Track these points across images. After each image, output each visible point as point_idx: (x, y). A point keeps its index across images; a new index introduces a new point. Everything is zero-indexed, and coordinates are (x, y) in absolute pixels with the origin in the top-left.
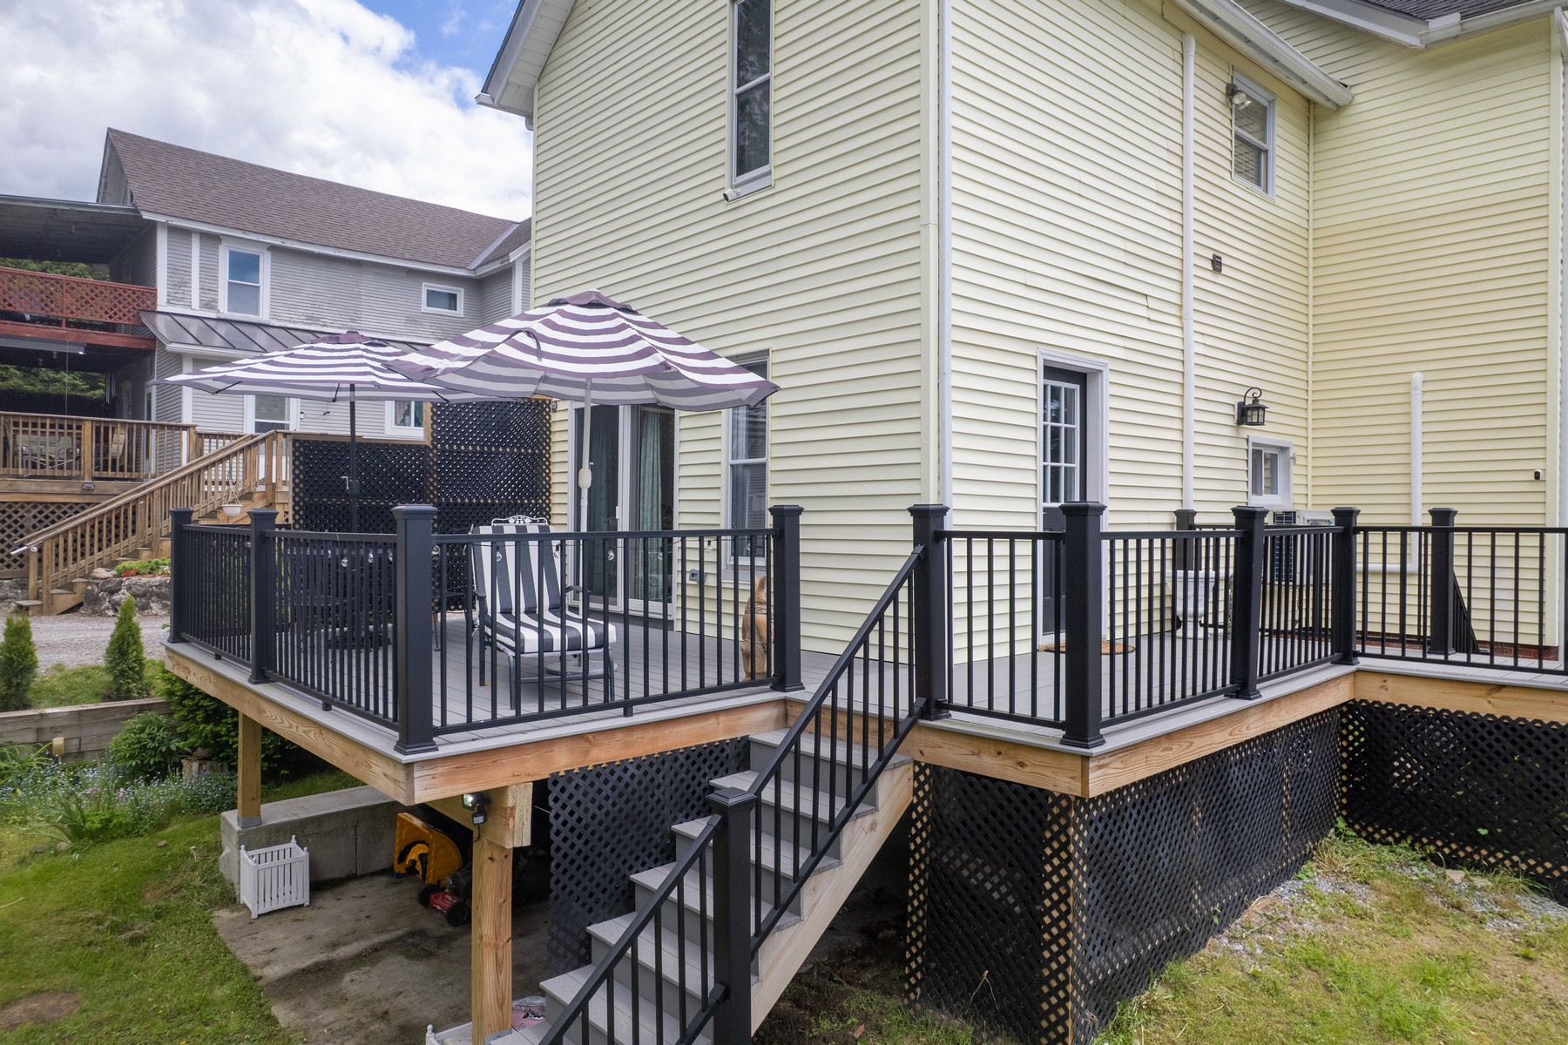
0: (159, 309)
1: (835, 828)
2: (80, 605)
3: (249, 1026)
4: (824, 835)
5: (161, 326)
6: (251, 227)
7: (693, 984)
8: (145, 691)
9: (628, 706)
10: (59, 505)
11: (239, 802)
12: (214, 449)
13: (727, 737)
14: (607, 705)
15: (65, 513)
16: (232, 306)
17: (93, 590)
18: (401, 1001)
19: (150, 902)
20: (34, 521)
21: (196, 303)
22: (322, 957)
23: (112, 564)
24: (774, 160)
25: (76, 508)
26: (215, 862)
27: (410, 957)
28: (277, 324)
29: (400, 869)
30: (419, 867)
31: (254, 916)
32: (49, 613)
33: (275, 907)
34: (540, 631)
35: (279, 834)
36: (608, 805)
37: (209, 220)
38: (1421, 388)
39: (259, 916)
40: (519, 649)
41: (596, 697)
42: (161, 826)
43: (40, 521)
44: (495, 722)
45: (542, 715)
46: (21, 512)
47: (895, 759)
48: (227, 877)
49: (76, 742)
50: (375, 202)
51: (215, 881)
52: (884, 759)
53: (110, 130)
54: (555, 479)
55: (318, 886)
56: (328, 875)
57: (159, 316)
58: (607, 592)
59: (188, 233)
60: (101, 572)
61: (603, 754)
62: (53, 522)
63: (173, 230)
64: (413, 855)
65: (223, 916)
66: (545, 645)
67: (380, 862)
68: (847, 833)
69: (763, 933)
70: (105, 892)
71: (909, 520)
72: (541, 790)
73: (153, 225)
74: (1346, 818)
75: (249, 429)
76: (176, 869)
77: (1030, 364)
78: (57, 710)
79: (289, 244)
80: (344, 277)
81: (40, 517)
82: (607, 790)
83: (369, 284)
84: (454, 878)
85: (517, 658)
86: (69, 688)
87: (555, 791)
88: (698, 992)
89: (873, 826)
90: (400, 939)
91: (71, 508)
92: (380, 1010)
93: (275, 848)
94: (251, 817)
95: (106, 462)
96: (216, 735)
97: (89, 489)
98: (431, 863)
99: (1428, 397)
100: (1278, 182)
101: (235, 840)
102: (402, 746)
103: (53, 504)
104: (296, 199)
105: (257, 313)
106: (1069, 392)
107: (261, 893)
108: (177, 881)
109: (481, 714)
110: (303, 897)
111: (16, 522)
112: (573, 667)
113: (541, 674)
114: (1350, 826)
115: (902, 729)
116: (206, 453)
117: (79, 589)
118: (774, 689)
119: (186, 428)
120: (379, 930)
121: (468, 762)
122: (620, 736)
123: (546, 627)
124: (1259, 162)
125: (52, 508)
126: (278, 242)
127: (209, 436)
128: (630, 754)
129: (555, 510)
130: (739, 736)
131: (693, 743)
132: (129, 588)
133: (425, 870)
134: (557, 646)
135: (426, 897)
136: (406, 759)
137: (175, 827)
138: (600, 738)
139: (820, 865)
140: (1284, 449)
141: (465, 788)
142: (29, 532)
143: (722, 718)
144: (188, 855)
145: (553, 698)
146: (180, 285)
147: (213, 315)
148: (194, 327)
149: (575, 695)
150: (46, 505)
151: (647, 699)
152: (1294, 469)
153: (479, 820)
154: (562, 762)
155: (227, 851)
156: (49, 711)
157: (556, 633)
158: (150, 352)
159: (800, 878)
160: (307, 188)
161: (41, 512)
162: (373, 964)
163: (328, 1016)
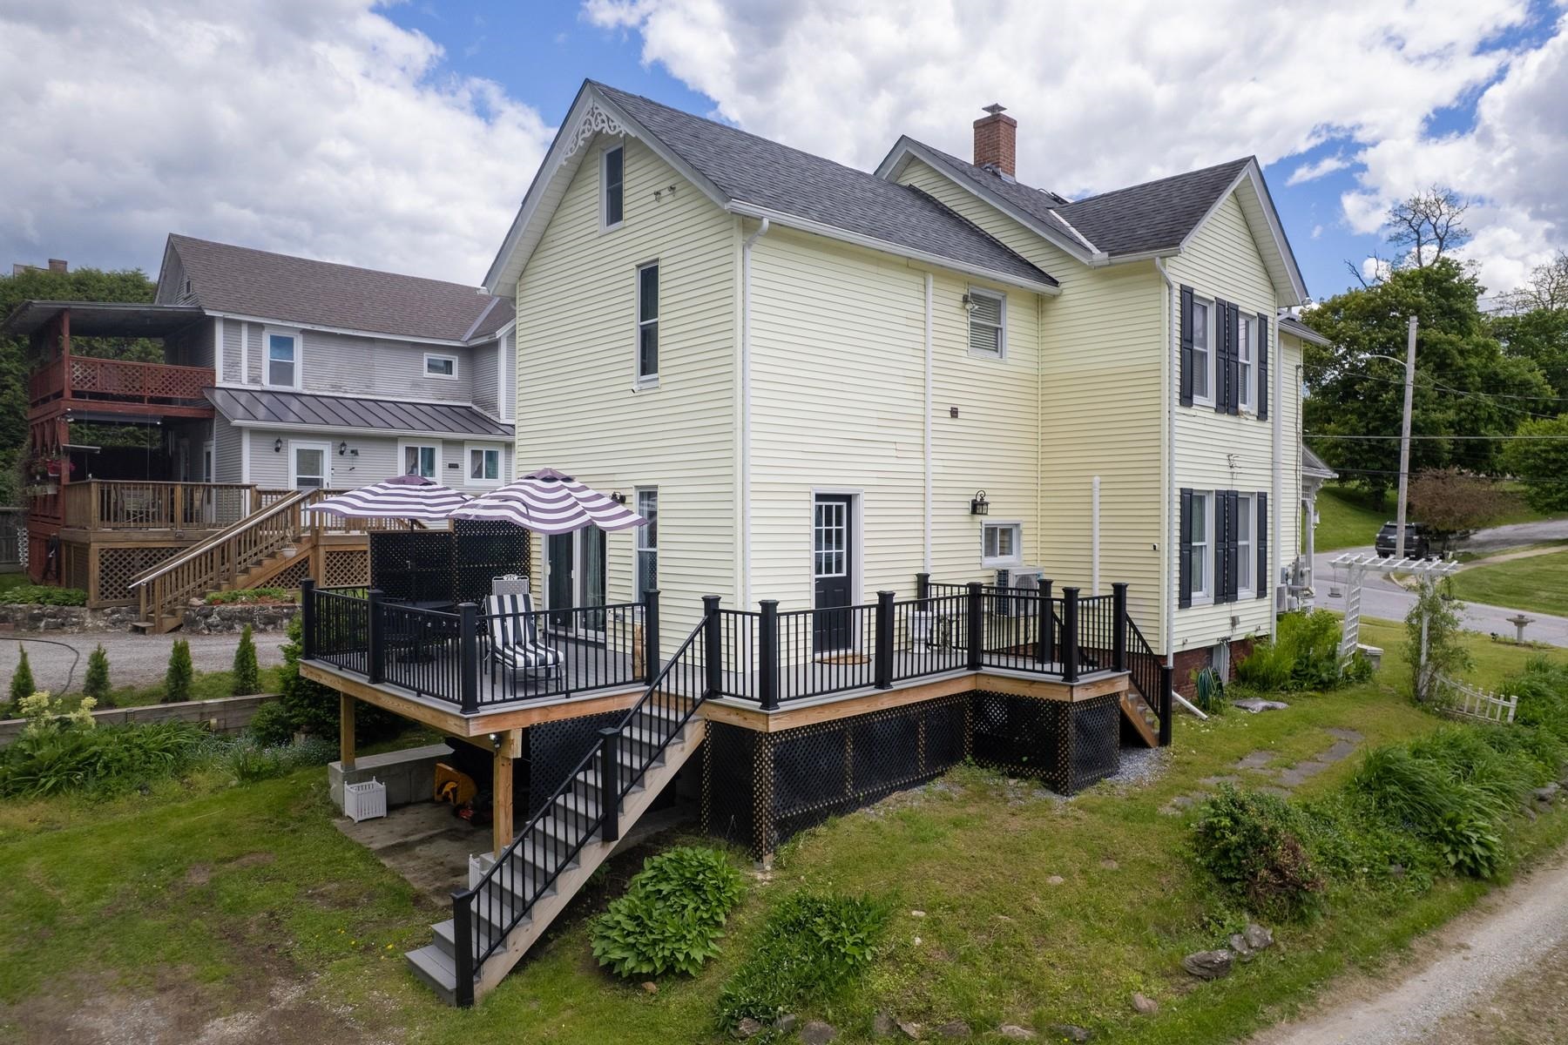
0: (217, 385)
1: (661, 749)
2: (181, 626)
3: (369, 867)
4: (654, 752)
5: (219, 399)
6: (287, 316)
7: (592, 814)
8: (258, 689)
9: (568, 694)
10: (159, 550)
11: (342, 754)
12: (269, 503)
13: (619, 709)
14: (557, 693)
15: (163, 555)
16: (272, 381)
17: (190, 615)
18: (449, 858)
19: (294, 812)
20: (142, 562)
21: (245, 379)
22: (401, 840)
23: (202, 596)
24: (661, 372)
25: (171, 551)
26: (327, 792)
27: (450, 840)
28: (308, 393)
29: (438, 798)
30: (451, 796)
31: (356, 821)
32: (159, 632)
33: (368, 817)
34: (525, 656)
35: (366, 775)
36: (558, 740)
37: (255, 313)
38: (1098, 486)
39: (359, 822)
40: (515, 666)
41: (552, 690)
42: (289, 772)
43: (146, 563)
44: (504, 701)
45: (526, 698)
46: (133, 555)
47: (693, 718)
48: (335, 801)
49: (223, 722)
50: (383, 282)
51: (328, 803)
52: (687, 717)
53: (171, 236)
54: (533, 548)
55: (391, 808)
56: (395, 801)
57: (217, 391)
58: (567, 623)
59: (239, 323)
60: (196, 601)
61: (557, 716)
62: (155, 563)
63: (226, 321)
64: (447, 788)
65: (337, 822)
66: (527, 663)
67: (425, 794)
68: (668, 751)
69: (625, 793)
70: (270, 807)
71: (702, 605)
72: (526, 732)
73: (212, 318)
74: (972, 755)
75: (293, 486)
76: (305, 796)
77: (807, 497)
78: (211, 701)
79: (317, 328)
80: (362, 352)
81: (146, 559)
82: (557, 733)
83: (381, 357)
84: (474, 799)
85: (514, 670)
86: (210, 687)
87: (532, 733)
88: (594, 817)
89: (683, 749)
90: (441, 833)
91: (167, 551)
92: (438, 862)
93: (364, 784)
94: (349, 766)
95: (192, 514)
96: (317, 716)
97: (180, 537)
98: (459, 792)
99: (1103, 493)
100: (1009, 348)
101: (340, 778)
102: (463, 711)
103: (154, 548)
104: (320, 286)
105: (291, 384)
106: (839, 508)
107: (359, 811)
108: (306, 803)
109: (498, 697)
110: (383, 813)
111: (129, 563)
112: (542, 673)
113: (525, 678)
114: (974, 760)
115: (697, 703)
116: (264, 506)
117: (180, 613)
118: (646, 684)
119: (248, 487)
120: (430, 829)
121: (492, 718)
122: (563, 707)
123: (528, 653)
124: (997, 336)
125: (155, 552)
126: (309, 327)
127: (266, 492)
128: (569, 716)
129: (533, 569)
130: (625, 708)
131: (600, 711)
132: (219, 614)
133: (455, 797)
134: (533, 664)
135: (456, 812)
136: (466, 716)
137: (297, 773)
138: (554, 708)
139: (652, 766)
140: (1017, 525)
141: (491, 731)
142: (138, 571)
143: (616, 699)
144: (310, 788)
145: (531, 690)
146: (233, 365)
147: (258, 388)
148: (243, 398)
149: (542, 688)
150: (150, 550)
151: (578, 690)
152: (1023, 538)
153: (498, 746)
154: (536, 719)
155: (334, 786)
156: (207, 702)
157: (532, 656)
158: (211, 420)
159: (643, 770)
160: (328, 274)
161: (146, 555)
162: (431, 843)
163: (411, 864)
